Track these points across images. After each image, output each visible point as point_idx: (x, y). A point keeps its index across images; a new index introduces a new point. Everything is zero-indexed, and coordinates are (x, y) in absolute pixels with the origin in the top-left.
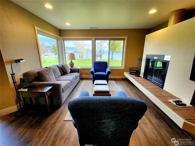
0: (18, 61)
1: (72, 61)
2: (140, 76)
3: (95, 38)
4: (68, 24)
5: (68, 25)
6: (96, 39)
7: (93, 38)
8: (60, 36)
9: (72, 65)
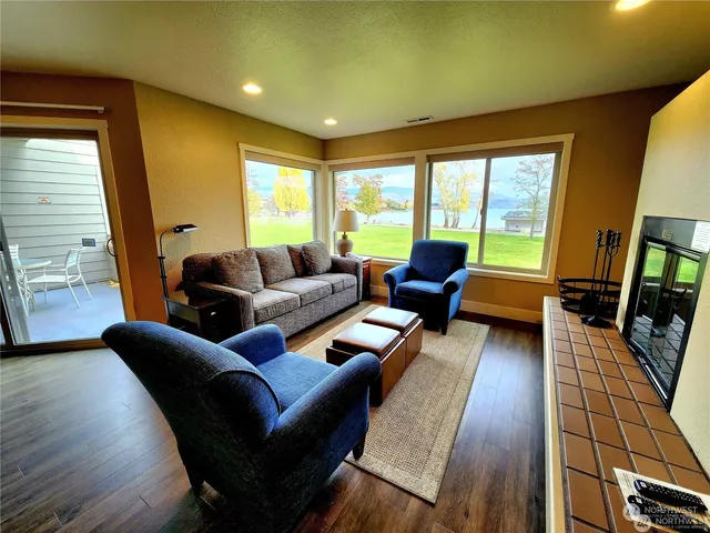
0: (180, 229)
1: (344, 237)
2: (608, 326)
3: (428, 156)
4: (331, 122)
5: (330, 124)
6: (431, 159)
7: (421, 155)
8: (324, 159)
9: (344, 247)
